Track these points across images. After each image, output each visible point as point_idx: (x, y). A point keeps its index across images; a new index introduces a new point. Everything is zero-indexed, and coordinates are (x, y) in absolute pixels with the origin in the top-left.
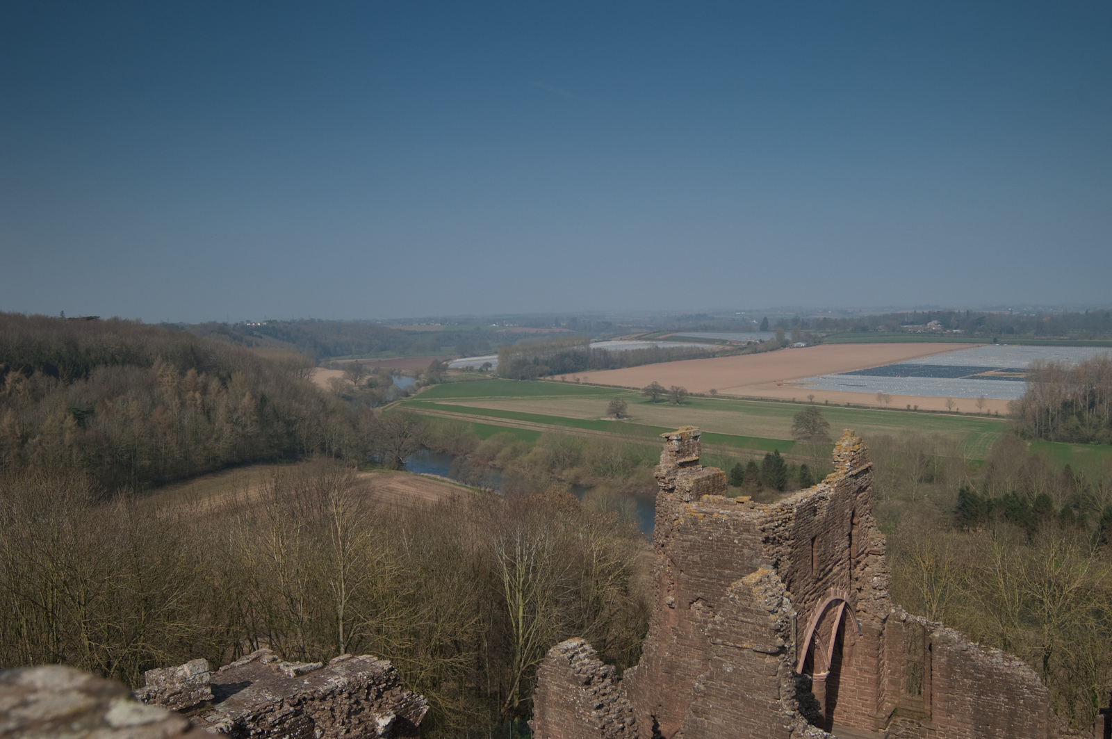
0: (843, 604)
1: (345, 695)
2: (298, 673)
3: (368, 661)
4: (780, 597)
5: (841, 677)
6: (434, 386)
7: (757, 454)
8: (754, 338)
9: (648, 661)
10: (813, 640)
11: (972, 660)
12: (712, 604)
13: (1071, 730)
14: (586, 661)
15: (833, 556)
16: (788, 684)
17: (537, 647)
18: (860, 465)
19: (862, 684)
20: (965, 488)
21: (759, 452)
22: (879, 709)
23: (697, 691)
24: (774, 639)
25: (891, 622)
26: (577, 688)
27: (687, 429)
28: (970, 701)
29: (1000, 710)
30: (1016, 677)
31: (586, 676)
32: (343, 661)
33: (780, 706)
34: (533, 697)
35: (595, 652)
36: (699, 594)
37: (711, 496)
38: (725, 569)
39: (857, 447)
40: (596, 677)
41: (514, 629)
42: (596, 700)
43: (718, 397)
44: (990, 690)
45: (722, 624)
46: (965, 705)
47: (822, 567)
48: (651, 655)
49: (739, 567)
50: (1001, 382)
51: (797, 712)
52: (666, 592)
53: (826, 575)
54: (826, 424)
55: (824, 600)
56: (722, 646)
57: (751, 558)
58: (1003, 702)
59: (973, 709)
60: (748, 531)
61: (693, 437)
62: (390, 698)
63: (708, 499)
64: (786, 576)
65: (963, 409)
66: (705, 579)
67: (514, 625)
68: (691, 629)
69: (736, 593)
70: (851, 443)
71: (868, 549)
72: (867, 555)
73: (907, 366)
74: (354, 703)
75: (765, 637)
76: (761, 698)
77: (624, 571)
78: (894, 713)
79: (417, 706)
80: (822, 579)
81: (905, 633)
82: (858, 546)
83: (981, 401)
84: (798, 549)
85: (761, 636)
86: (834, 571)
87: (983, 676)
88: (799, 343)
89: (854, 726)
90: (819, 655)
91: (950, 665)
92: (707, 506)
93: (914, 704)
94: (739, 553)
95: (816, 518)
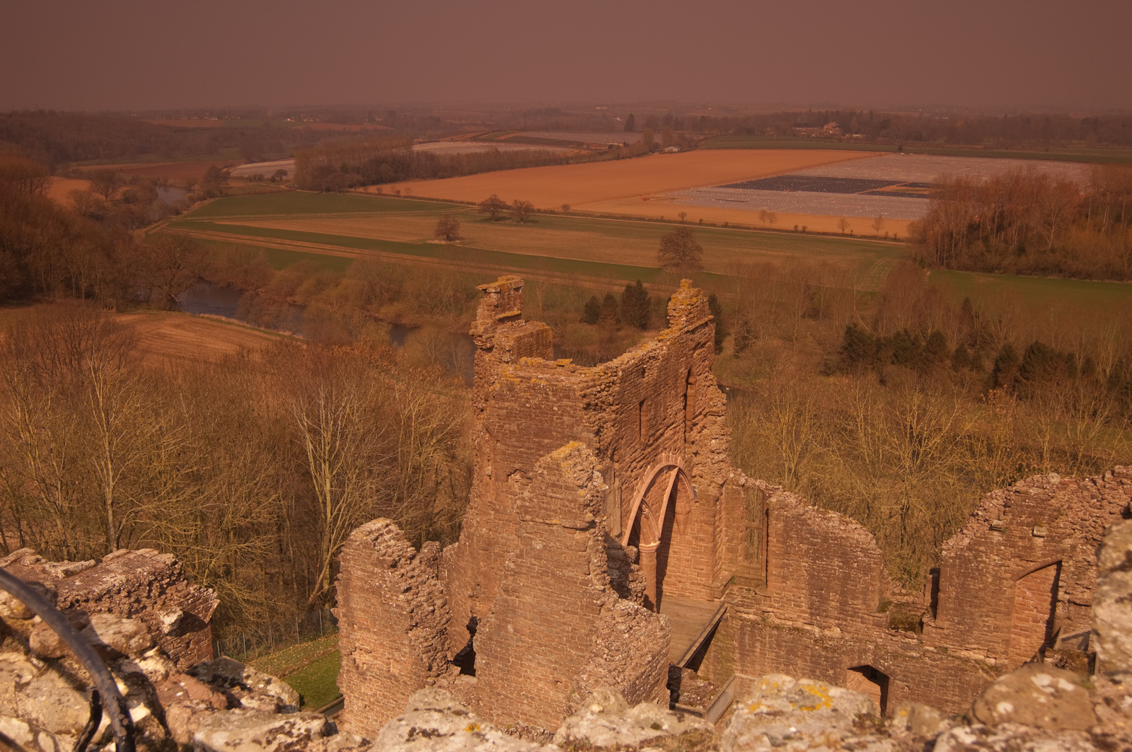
0: (676, 470)
2: (68, 573)
3: (147, 555)
4: (591, 471)
5: (672, 547)
6: (212, 200)
7: (617, 285)
8: (616, 140)
9: (469, 537)
10: (640, 509)
11: (808, 525)
12: (530, 476)
13: (903, 591)
14: (392, 542)
15: (664, 420)
16: (599, 559)
17: (348, 525)
18: (698, 319)
19: (697, 553)
20: (853, 326)
21: (618, 282)
22: (715, 578)
23: (507, 569)
24: (583, 514)
25: (729, 487)
26: (383, 571)
27: (507, 280)
28: (805, 567)
29: (834, 574)
30: (851, 541)
31: (391, 558)
32: (118, 557)
33: (590, 581)
34: (337, 584)
35: (401, 532)
36: (517, 466)
37: (531, 358)
38: (544, 438)
39: (695, 299)
40: (403, 559)
41: (322, 505)
42: (403, 584)
43: (572, 214)
44: (825, 554)
45: (531, 500)
46: (800, 570)
47: (652, 432)
48: (472, 530)
49: (559, 436)
50: (903, 199)
51: (608, 586)
52: (485, 461)
53: (657, 440)
54: (699, 249)
55: (654, 467)
56: (531, 523)
57: (571, 427)
58: (838, 566)
59: (808, 574)
60: (568, 397)
61: (514, 289)
62: (174, 594)
63: (526, 362)
64: (609, 444)
65: (858, 231)
66: (523, 450)
67: (321, 501)
68: (509, 503)
69: (544, 468)
70: (689, 295)
71: (707, 410)
72: (705, 416)
73: (797, 177)
74: (135, 602)
75: (574, 513)
76: (571, 574)
78: (731, 581)
79: (206, 600)
80: (652, 445)
81: (743, 499)
82: (694, 407)
83: (879, 220)
84: (623, 415)
85: (570, 512)
86: (666, 435)
87: (819, 540)
88: (671, 148)
89: (689, 597)
90: (649, 525)
91: (786, 530)
92: (525, 370)
93: (751, 572)
94: (558, 421)
95: (646, 379)
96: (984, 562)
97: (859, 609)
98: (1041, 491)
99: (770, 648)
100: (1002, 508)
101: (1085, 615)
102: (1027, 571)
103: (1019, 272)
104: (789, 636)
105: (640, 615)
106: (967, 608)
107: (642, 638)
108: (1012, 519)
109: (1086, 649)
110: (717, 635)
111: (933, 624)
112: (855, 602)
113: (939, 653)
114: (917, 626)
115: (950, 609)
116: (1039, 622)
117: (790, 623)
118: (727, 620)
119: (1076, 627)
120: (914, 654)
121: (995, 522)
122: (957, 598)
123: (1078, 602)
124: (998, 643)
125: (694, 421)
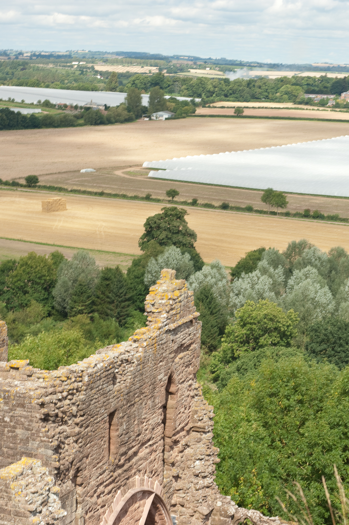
0: (152, 496)
4: (46, 494)
15: (139, 435)
18: (181, 317)
25: (216, 518)
39: (177, 293)
49: (11, 452)
53: (129, 459)
55: (125, 492)
60: (22, 406)
64: (72, 463)
70: (170, 288)
71: (190, 425)
72: (188, 432)
80: (123, 465)
82: (175, 421)
84: (89, 428)
86: (141, 454)
88: (160, 114)
94: (10, 434)
95: (117, 387)
125: (174, 438)
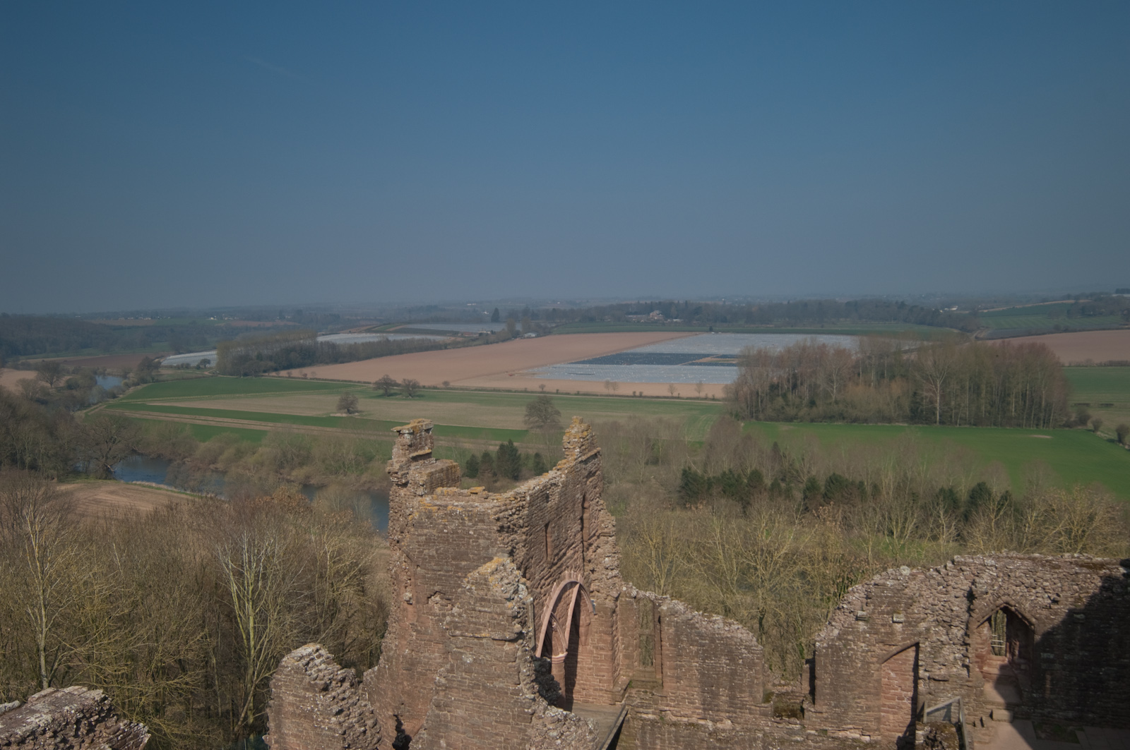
0: (578, 586)
1: (49, 734)
3: (76, 693)
4: (516, 584)
5: (579, 657)
6: (145, 385)
7: (491, 445)
8: (485, 329)
9: (389, 660)
10: (550, 623)
11: (697, 628)
12: (450, 597)
13: (783, 682)
14: (323, 666)
15: (566, 540)
16: (527, 668)
17: (271, 657)
18: (589, 451)
19: (598, 661)
20: (687, 469)
21: (493, 442)
22: (615, 682)
23: (438, 685)
24: (512, 626)
25: (623, 599)
26: (314, 695)
27: (419, 422)
28: (696, 666)
29: (723, 671)
30: (735, 640)
31: (323, 682)
32: (45, 696)
33: (521, 690)
34: (268, 710)
35: (332, 656)
36: (437, 588)
37: (445, 488)
38: (461, 561)
39: (585, 433)
40: (334, 682)
41: (245, 641)
42: (335, 706)
43: (451, 389)
44: (713, 654)
45: (460, 615)
46: (692, 670)
47: (556, 551)
48: (391, 654)
49: (476, 558)
50: (717, 367)
51: (537, 694)
52: (403, 588)
53: (560, 559)
54: (558, 413)
55: (559, 584)
56: (461, 638)
57: (487, 548)
58: (725, 663)
59: (700, 673)
60: (483, 521)
61: (425, 430)
62: (103, 731)
63: (442, 492)
64: (522, 563)
65: (684, 394)
66: (442, 573)
67: (244, 637)
68: (430, 624)
69: (473, 584)
70: (580, 430)
71: (599, 532)
72: (598, 537)
73: (632, 354)
74: (61, 742)
75: (503, 625)
76: (501, 685)
77: (360, 571)
78: (629, 685)
79: (137, 736)
80: (556, 563)
81: (636, 609)
82: (589, 529)
83: (700, 386)
84: (532, 536)
85: (499, 624)
86: (568, 554)
87: (707, 642)
88: (530, 334)
89: (593, 702)
90: (557, 638)
91: (678, 634)
92: (441, 499)
93: (647, 675)
94: (474, 544)
95: (549, 504)
96: (853, 649)
97: (746, 701)
98: (896, 582)
99: (669, 743)
100: (865, 600)
101: (943, 689)
102: (891, 654)
103: (812, 421)
104: (685, 731)
105: (569, 721)
106: (842, 692)
107: (573, 743)
108: (874, 609)
109: (950, 720)
110: (622, 736)
111: (813, 710)
112: (743, 695)
113: (818, 736)
114: (799, 712)
115: (827, 694)
116: (904, 699)
117: (686, 719)
118: (629, 720)
119: (936, 701)
120: (799, 739)
121: (860, 613)
122: (832, 683)
123: (937, 678)
124: (872, 721)
125: (589, 541)
